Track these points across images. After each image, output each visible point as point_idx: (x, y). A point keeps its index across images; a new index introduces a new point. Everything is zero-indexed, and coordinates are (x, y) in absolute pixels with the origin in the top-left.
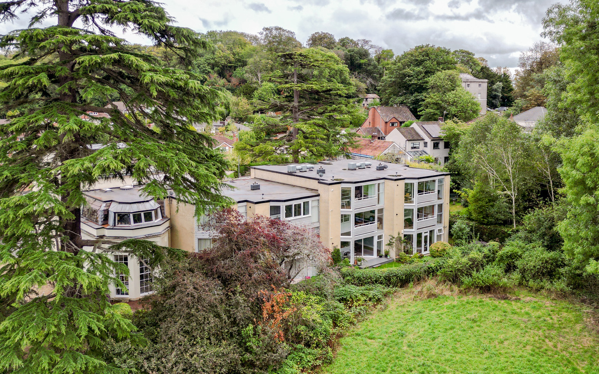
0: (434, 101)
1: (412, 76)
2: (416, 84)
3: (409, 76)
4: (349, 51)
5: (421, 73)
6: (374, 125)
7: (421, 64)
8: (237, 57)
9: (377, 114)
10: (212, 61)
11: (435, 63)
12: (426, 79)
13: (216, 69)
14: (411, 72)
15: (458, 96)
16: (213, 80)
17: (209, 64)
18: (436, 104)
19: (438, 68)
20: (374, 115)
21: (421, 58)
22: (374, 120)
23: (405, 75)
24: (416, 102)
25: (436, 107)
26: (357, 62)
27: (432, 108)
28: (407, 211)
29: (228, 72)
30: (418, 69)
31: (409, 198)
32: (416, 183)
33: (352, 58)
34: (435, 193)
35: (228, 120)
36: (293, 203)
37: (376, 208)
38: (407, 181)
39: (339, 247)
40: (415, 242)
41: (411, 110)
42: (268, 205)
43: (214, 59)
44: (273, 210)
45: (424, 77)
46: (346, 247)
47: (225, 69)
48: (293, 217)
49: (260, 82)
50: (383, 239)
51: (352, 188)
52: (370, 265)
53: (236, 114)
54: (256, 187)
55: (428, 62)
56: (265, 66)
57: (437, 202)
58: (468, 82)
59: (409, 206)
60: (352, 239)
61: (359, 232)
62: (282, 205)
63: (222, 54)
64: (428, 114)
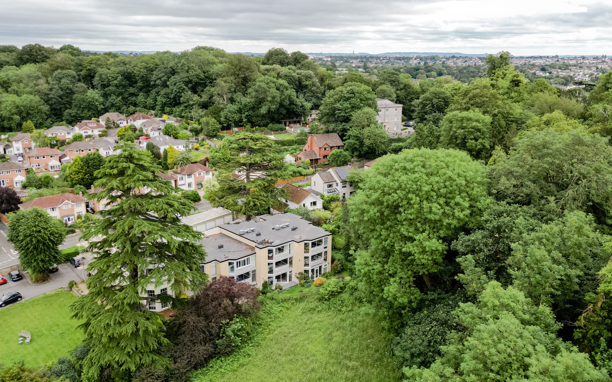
0: (355, 134)
1: (341, 110)
2: (344, 116)
3: (339, 110)
4: (298, 74)
5: (348, 108)
6: (311, 149)
7: (348, 100)
8: (206, 74)
9: (313, 140)
10: (187, 79)
11: (359, 100)
12: (351, 113)
13: (190, 85)
14: (341, 106)
16: (188, 97)
17: (183, 82)
18: (356, 137)
19: (361, 105)
20: (312, 141)
21: (347, 96)
22: (311, 144)
23: (336, 109)
24: (343, 131)
25: (355, 139)
26: (303, 83)
27: (353, 139)
28: (306, 258)
29: (199, 88)
30: (346, 105)
31: (306, 251)
32: (310, 243)
33: (300, 80)
34: (323, 245)
35: (201, 137)
36: (241, 260)
37: (288, 257)
38: (305, 242)
39: (267, 280)
40: (310, 273)
41: (339, 136)
42: (227, 263)
43: (188, 77)
44: (230, 264)
45: (350, 111)
46: (271, 280)
47: (197, 86)
48: (241, 267)
49: (225, 102)
50: (293, 272)
51: (274, 249)
52: (283, 289)
53: (208, 132)
54: (221, 247)
55: (354, 99)
56: (229, 89)
57: (323, 250)
58: (387, 108)
59: (306, 255)
60: (274, 275)
61: (278, 271)
62: (235, 262)
63: (194, 73)
64: (349, 143)
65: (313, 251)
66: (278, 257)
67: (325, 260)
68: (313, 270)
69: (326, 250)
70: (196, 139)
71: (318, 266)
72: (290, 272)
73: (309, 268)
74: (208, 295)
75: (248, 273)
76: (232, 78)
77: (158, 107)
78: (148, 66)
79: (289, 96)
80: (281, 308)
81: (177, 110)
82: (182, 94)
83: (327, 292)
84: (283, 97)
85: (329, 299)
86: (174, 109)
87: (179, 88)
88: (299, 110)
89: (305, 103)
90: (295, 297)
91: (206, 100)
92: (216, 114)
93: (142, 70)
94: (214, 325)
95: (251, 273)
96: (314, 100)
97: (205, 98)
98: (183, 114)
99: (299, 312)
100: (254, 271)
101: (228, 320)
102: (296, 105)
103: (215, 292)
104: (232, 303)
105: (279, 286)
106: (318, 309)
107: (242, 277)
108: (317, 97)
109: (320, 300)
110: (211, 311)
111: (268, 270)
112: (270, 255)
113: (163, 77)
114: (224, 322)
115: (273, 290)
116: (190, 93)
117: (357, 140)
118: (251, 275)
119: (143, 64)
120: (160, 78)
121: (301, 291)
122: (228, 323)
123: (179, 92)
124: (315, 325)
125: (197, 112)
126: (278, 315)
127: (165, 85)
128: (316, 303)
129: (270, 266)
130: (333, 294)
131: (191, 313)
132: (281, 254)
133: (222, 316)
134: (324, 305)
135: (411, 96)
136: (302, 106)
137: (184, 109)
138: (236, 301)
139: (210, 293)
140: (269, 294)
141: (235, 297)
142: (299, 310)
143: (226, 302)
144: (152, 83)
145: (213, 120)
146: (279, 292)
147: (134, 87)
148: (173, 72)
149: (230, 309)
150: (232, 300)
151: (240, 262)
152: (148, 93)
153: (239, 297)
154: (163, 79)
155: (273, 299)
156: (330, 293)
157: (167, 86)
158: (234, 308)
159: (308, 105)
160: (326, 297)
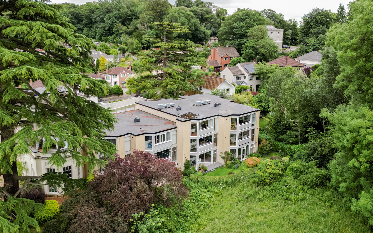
0: (251, 45)
1: (238, 28)
2: (240, 33)
3: (236, 28)
4: (200, 10)
5: (244, 27)
6: (214, 59)
7: (243, 21)
8: (132, 13)
9: (216, 52)
10: (118, 16)
11: (252, 20)
12: (246, 31)
13: (120, 20)
14: (238, 26)
15: (265, 42)
16: (119, 28)
17: (116, 17)
18: (252, 47)
19: (254, 24)
20: (214, 53)
21: (243, 17)
22: (214, 56)
23: (234, 28)
24: (240, 45)
25: (252, 49)
26: (205, 17)
27: (250, 49)
28: (232, 135)
29: (127, 22)
30: (242, 24)
31: (233, 127)
32: (238, 118)
33: (202, 15)
34: (251, 122)
35: (127, 53)
36: (160, 134)
37: (213, 134)
38: (233, 117)
39: (189, 159)
40: (237, 153)
41: (236, 49)
42: (144, 136)
43: (119, 14)
44: (147, 139)
45: (245, 29)
46: (193, 159)
47: (126, 20)
48: (160, 143)
49: (146, 29)
50: (217, 152)
51: (198, 123)
52: (208, 170)
53: (132, 50)
54: (137, 121)
55: (248, 20)
56: (149, 20)
57: (251, 128)
58: (271, 31)
59: (233, 132)
60: (197, 154)
61: (202, 149)
62: (153, 136)
63: (124, 11)
64: (247, 52)
65: (240, 128)
66: (202, 133)
67: (252, 139)
68: (240, 150)
69: (253, 128)
70: (123, 55)
71: (245, 146)
72: (215, 151)
73: (236, 147)
74: (113, 175)
75: (167, 151)
76: (152, 12)
77: (97, 37)
78: (91, 8)
79: (195, 23)
80: (210, 194)
81: (110, 38)
82: (115, 26)
83: (267, 175)
84: (190, 24)
85: (271, 183)
86: (108, 37)
87: (112, 22)
88: (202, 36)
89: (206, 31)
90: (225, 180)
91: (132, 29)
92: (139, 37)
93: (86, 11)
94: (121, 220)
95: (171, 150)
96: (213, 29)
97: (131, 28)
98: (115, 40)
99: (234, 199)
100: (175, 149)
101: (142, 213)
102: (200, 31)
103: (125, 171)
104: (149, 187)
105: (203, 167)
106: (258, 197)
107: (160, 155)
108: (215, 27)
109: (258, 184)
110: (117, 198)
111: (190, 148)
112: (194, 130)
113: (101, 15)
114: (136, 215)
115: (196, 172)
116: (120, 24)
117: (253, 50)
118: (171, 154)
119: (88, 7)
120: (99, 16)
121: (231, 173)
122: (142, 217)
123: (112, 24)
124: (259, 219)
125: (124, 38)
126: (208, 203)
127: (103, 21)
128: (254, 189)
129: (193, 143)
130: (274, 177)
131: (88, 201)
132: (205, 130)
133: (133, 206)
134: (265, 192)
135: (286, 28)
136: (204, 33)
137: (116, 36)
138: (154, 183)
139: (117, 172)
140: (192, 176)
141: (152, 178)
142: (234, 197)
143: (141, 185)
144: (93, 20)
145: (136, 40)
146: (204, 174)
147: (81, 24)
148: (109, 11)
149: (146, 196)
150: (149, 183)
151: (158, 136)
152: (90, 28)
153: (159, 177)
154: (101, 16)
155: (198, 182)
156: (271, 176)
157: (104, 22)
158: (152, 193)
159: (209, 32)
160: (267, 181)
